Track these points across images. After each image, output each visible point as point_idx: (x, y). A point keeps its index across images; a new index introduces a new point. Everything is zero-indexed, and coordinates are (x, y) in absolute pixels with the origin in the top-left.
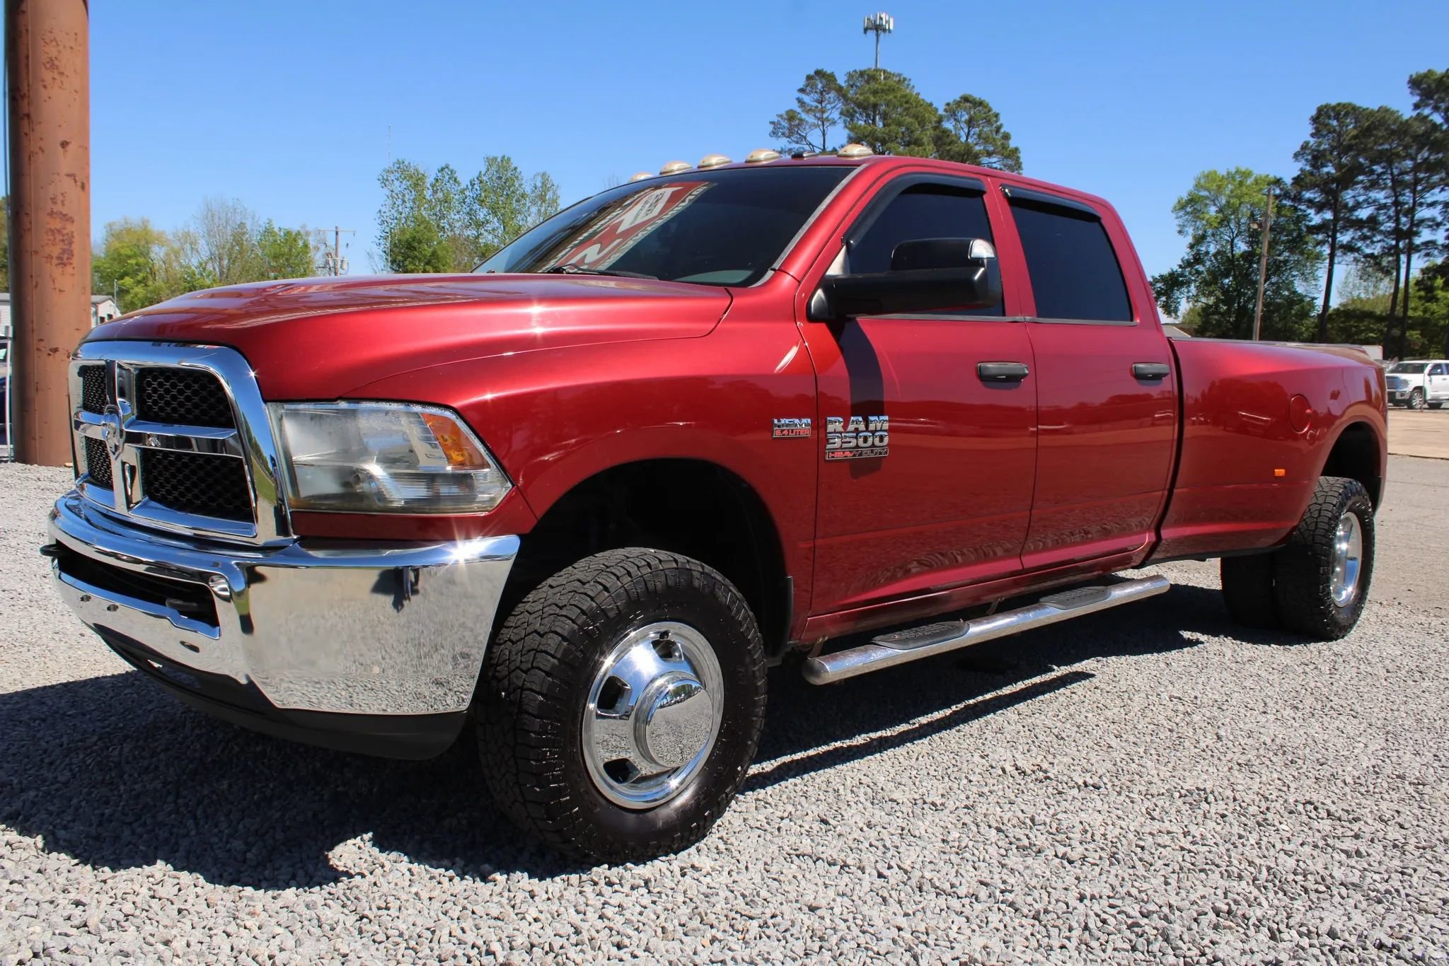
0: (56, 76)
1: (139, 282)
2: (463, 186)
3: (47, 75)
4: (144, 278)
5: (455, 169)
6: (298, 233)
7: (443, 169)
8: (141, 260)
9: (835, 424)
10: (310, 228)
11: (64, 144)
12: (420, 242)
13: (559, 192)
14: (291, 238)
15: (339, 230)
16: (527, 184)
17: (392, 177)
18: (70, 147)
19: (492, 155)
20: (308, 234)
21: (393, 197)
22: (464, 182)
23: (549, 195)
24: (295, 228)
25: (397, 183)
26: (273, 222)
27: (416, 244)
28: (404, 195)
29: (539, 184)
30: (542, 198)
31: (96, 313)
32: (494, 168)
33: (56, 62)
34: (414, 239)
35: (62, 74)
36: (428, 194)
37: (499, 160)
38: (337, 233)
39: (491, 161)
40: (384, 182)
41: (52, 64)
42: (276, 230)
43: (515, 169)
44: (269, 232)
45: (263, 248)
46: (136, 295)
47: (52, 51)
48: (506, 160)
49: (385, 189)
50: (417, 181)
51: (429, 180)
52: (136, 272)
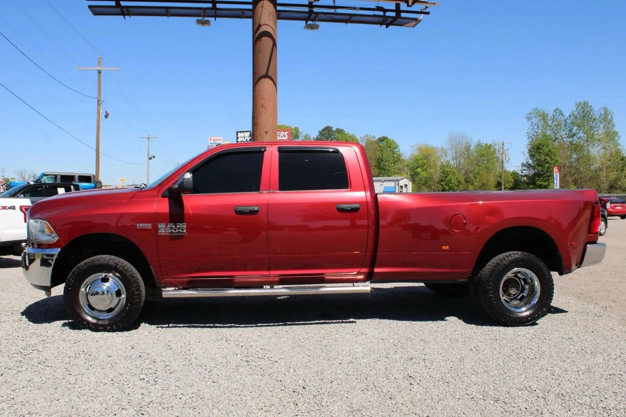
0: (264, 110)
1: (424, 170)
2: (566, 118)
3: (261, 110)
4: (426, 168)
5: (561, 109)
6: (491, 145)
7: (556, 110)
8: (425, 161)
9: (161, 226)
10: (496, 142)
11: (266, 132)
12: (543, 146)
13: (614, 116)
14: (489, 147)
15: (504, 142)
16: (597, 112)
17: (532, 116)
18: (268, 133)
19: (578, 101)
20: (495, 145)
21: (533, 125)
22: (567, 116)
23: (609, 117)
24: (489, 143)
25: (534, 119)
26: (481, 141)
27: (541, 147)
28: (538, 124)
29: (603, 113)
30: (605, 119)
31: (398, 184)
32: (580, 108)
33: (264, 105)
34: (540, 144)
35: (266, 109)
36: (550, 123)
37: (583, 103)
38: (503, 144)
39: (578, 105)
40: (529, 118)
41: (263, 106)
42: (482, 144)
43: (591, 106)
44: (479, 145)
45: (476, 152)
46: (423, 175)
47: (263, 102)
48: (586, 103)
49: (529, 122)
50: (544, 116)
51: (551, 115)
52: (423, 166)
